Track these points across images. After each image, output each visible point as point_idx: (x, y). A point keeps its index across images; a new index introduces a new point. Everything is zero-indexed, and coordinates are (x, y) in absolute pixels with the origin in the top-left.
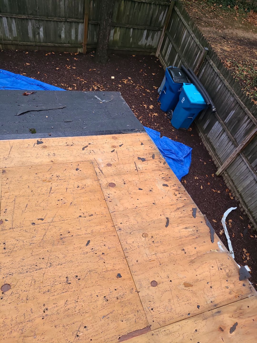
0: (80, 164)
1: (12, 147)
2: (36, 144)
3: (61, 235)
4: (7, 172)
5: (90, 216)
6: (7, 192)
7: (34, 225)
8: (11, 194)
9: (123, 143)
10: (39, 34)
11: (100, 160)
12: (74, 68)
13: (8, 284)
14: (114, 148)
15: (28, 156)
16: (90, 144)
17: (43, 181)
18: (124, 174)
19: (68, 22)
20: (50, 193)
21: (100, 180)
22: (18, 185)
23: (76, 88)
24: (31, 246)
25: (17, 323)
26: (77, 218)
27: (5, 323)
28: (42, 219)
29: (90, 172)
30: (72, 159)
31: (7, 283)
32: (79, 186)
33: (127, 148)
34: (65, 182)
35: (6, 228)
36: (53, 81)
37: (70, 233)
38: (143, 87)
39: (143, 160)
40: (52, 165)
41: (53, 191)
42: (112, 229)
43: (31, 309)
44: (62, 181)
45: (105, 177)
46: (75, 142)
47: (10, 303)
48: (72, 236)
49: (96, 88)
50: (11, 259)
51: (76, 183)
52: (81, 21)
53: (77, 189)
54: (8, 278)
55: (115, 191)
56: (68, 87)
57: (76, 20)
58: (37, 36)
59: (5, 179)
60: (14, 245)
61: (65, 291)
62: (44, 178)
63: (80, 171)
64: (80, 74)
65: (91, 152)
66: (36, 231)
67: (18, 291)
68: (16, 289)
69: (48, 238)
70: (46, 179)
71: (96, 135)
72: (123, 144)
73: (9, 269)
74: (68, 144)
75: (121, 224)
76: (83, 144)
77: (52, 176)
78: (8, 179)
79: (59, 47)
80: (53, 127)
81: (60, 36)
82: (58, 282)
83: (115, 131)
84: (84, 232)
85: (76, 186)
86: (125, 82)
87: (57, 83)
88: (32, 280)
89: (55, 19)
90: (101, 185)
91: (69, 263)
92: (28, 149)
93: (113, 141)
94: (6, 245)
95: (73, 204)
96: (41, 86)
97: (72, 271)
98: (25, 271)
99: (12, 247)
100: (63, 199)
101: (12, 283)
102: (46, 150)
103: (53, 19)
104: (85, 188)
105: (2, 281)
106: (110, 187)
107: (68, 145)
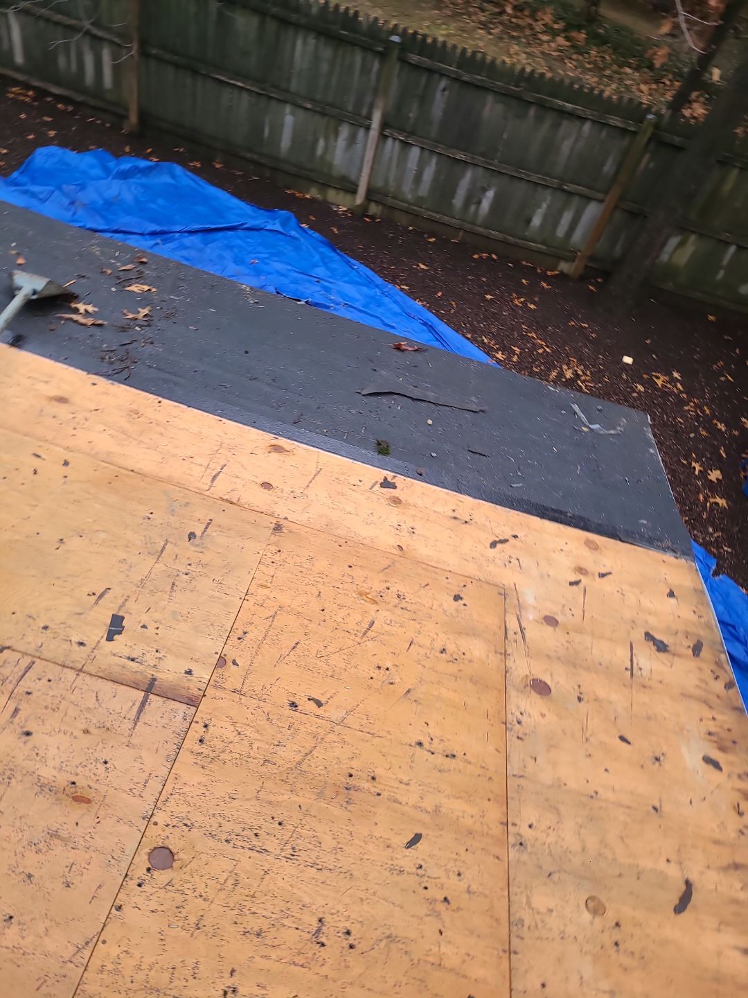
0: (469, 585)
1: (319, 471)
2: (378, 485)
3: (351, 776)
4: (285, 531)
5: (447, 756)
6: (266, 587)
7: (294, 709)
8: (272, 596)
9: (612, 568)
10: (479, 203)
11: (529, 597)
12: (532, 306)
13: (171, 852)
14: (582, 574)
15: (348, 509)
16: (515, 537)
17: (361, 594)
18: (588, 669)
19: (564, 191)
20: (365, 634)
21: (509, 655)
22: (298, 578)
23: (515, 359)
24: (264, 769)
25: (148, 985)
26: (410, 745)
27: (119, 967)
28: (319, 704)
29: (491, 620)
30: (452, 562)
31: (170, 847)
32: (447, 652)
33: (620, 590)
34: (414, 622)
35: (226, 686)
36: (465, 324)
37: (375, 784)
38: (708, 412)
39: (661, 647)
40: (396, 558)
41: (373, 634)
42: (497, 830)
43: (195, 961)
44: (407, 615)
45: (528, 655)
46: (476, 518)
47: (153, 911)
48: (379, 794)
49: (569, 374)
50: (204, 779)
51: (441, 635)
52: (600, 196)
53: (438, 654)
54: (177, 832)
55: (545, 711)
56: (498, 350)
57: (585, 191)
58: (473, 208)
59: (274, 549)
60: (227, 744)
61: (301, 964)
62: (364, 585)
63: (465, 605)
64: (540, 327)
65: (510, 562)
66: (292, 729)
67: (187, 886)
68: (183, 876)
69: (314, 766)
70: (368, 591)
71: (542, 517)
72: (610, 573)
73: (189, 809)
74: (459, 517)
75: (530, 826)
76: (498, 531)
77: (387, 590)
78: (280, 551)
79: (515, 245)
80: (435, 455)
81: (529, 221)
82: (294, 922)
83: (600, 525)
84: (413, 799)
85: (438, 646)
86: (659, 382)
87: (474, 331)
88: (230, 872)
89: (534, 178)
90: (508, 675)
91: (342, 876)
92: (353, 490)
93: (586, 552)
94: (210, 732)
95: (412, 696)
96: (431, 328)
97: (340, 908)
98: (224, 837)
99: (219, 745)
100: (392, 670)
101: (181, 855)
102: (395, 510)
103: (530, 176)
104: (461, 664)
105: (161, 832)
106: (532, 691)
107: (455, 518)
